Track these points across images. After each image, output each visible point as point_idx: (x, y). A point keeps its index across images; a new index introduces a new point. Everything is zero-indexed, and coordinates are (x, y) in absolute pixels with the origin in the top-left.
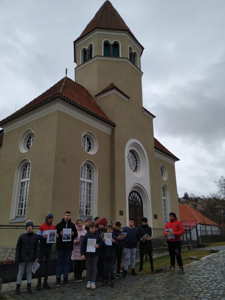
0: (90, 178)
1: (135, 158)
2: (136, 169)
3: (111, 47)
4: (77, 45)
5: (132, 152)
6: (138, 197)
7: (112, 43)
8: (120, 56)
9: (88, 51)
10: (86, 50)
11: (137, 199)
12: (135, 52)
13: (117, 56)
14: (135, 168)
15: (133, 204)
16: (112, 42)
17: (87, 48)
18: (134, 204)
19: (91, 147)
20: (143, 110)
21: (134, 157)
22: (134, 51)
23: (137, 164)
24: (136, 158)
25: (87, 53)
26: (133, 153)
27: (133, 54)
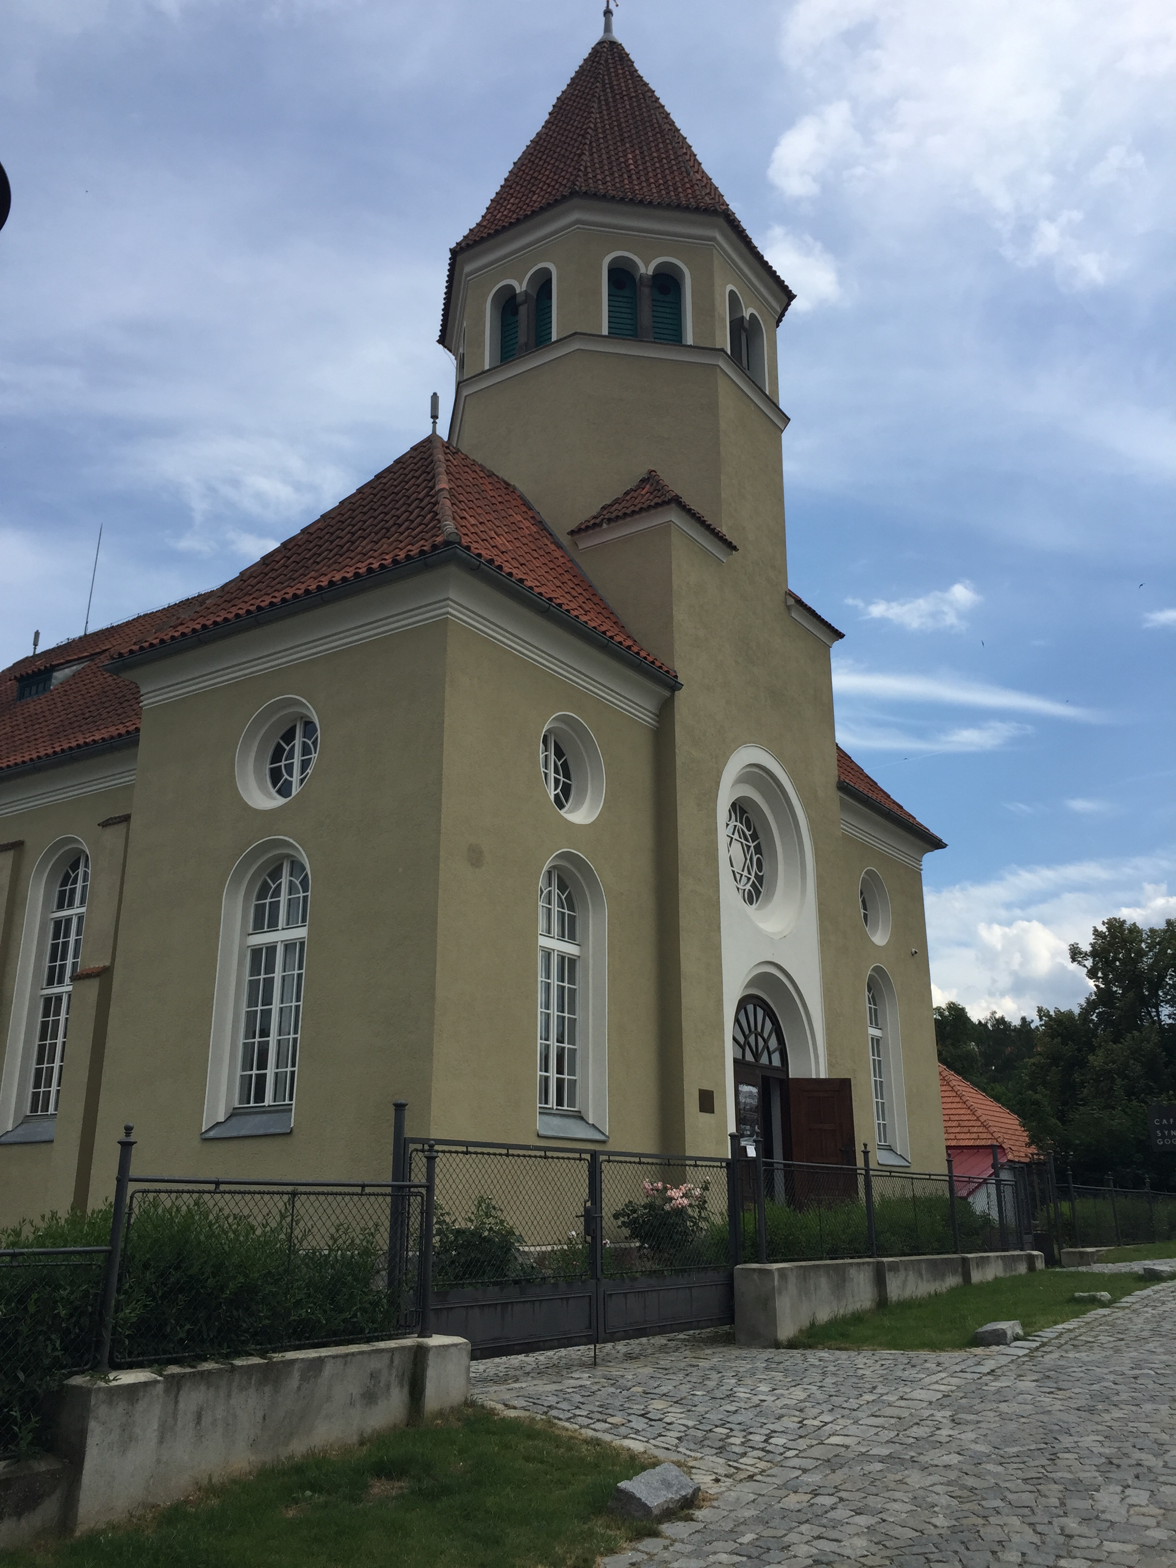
0: (572, 937)
1: (755, 837)
2: (758, 893)
3: (646, 291)
4: (468, 268)
5: (740, 808)
6: (769, 1025)
7: (650, 272)
8: (689, 340)
9: (525, 302)
10: (519, 299)
11: (766, 1035)
12: (752, 315)
13: (674, 336)
14: (753, 885)
15: (749, 1057)
16: (646, 269)
17: (520, 287)
18: (753, 1060)
19: (570, 785)
20: (791, 602)
21: (748, 833)
22: (751, 310)
23: (760, 866)
24: (758, 838)
25: (523, 310)
26: (743, 812)
27: (746, 325)
